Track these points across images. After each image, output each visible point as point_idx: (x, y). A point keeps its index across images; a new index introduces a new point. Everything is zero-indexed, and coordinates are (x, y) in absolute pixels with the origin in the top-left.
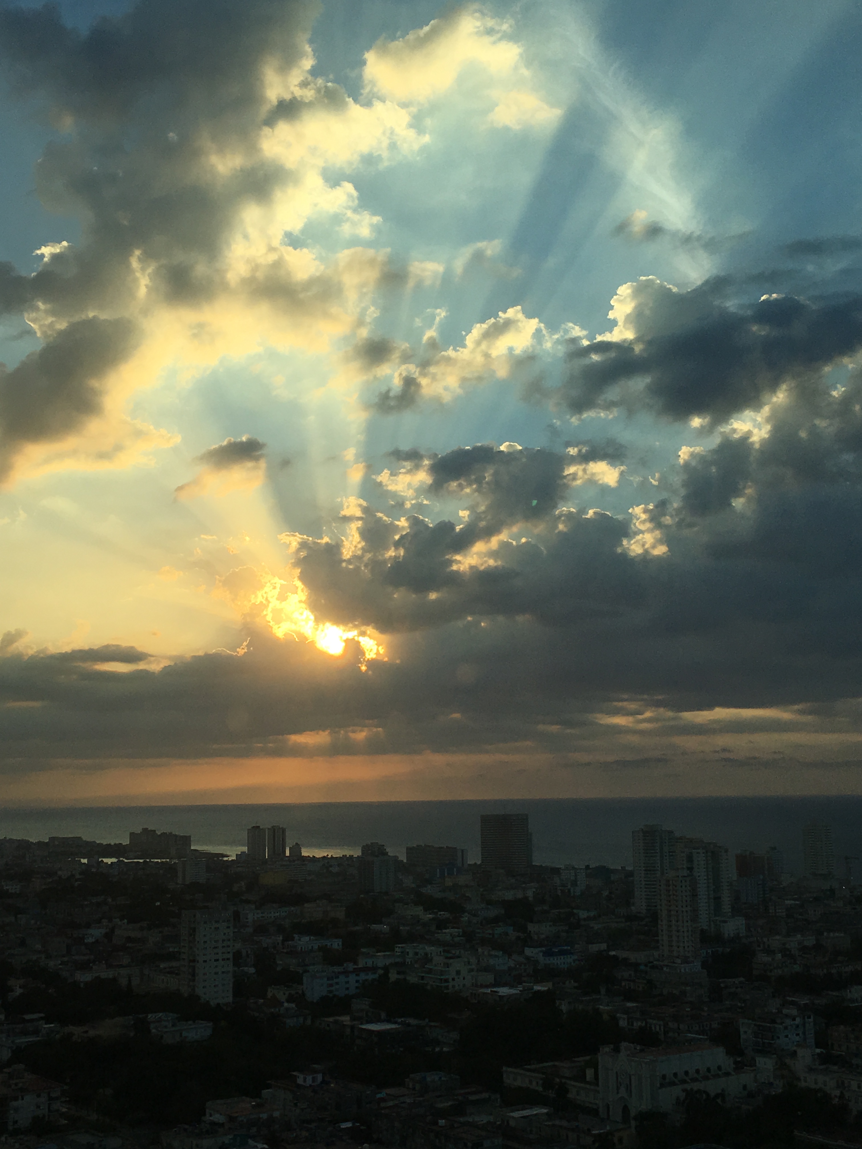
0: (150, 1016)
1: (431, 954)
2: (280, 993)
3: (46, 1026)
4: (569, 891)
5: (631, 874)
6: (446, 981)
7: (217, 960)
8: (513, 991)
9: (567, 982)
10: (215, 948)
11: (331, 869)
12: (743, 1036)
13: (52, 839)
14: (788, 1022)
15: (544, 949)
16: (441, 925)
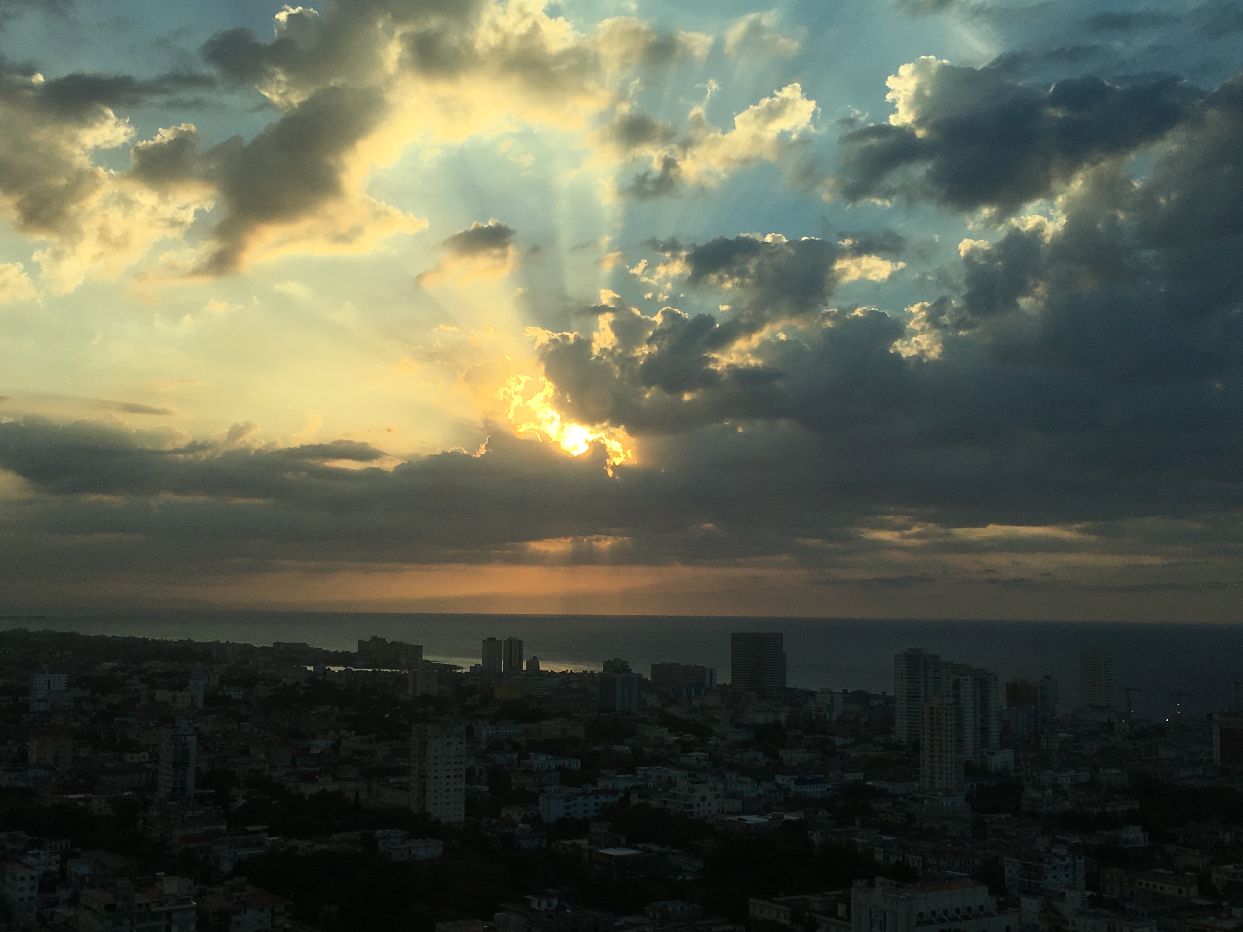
0: (378, 832)
1: (675, 778)
2: (515, 814)
3: (269, 839)
4: (825, 715)
5: (892, 700)
6: (691, 806)
7: (448, 777)
8: (762, 820)
9: (820, 813)
10: (447, 763)
11: (570, 685)
12: (1007, 875)
13: (277, 644)
14: (1057, 861)
15: (796, 777)
16: (687, 748)
